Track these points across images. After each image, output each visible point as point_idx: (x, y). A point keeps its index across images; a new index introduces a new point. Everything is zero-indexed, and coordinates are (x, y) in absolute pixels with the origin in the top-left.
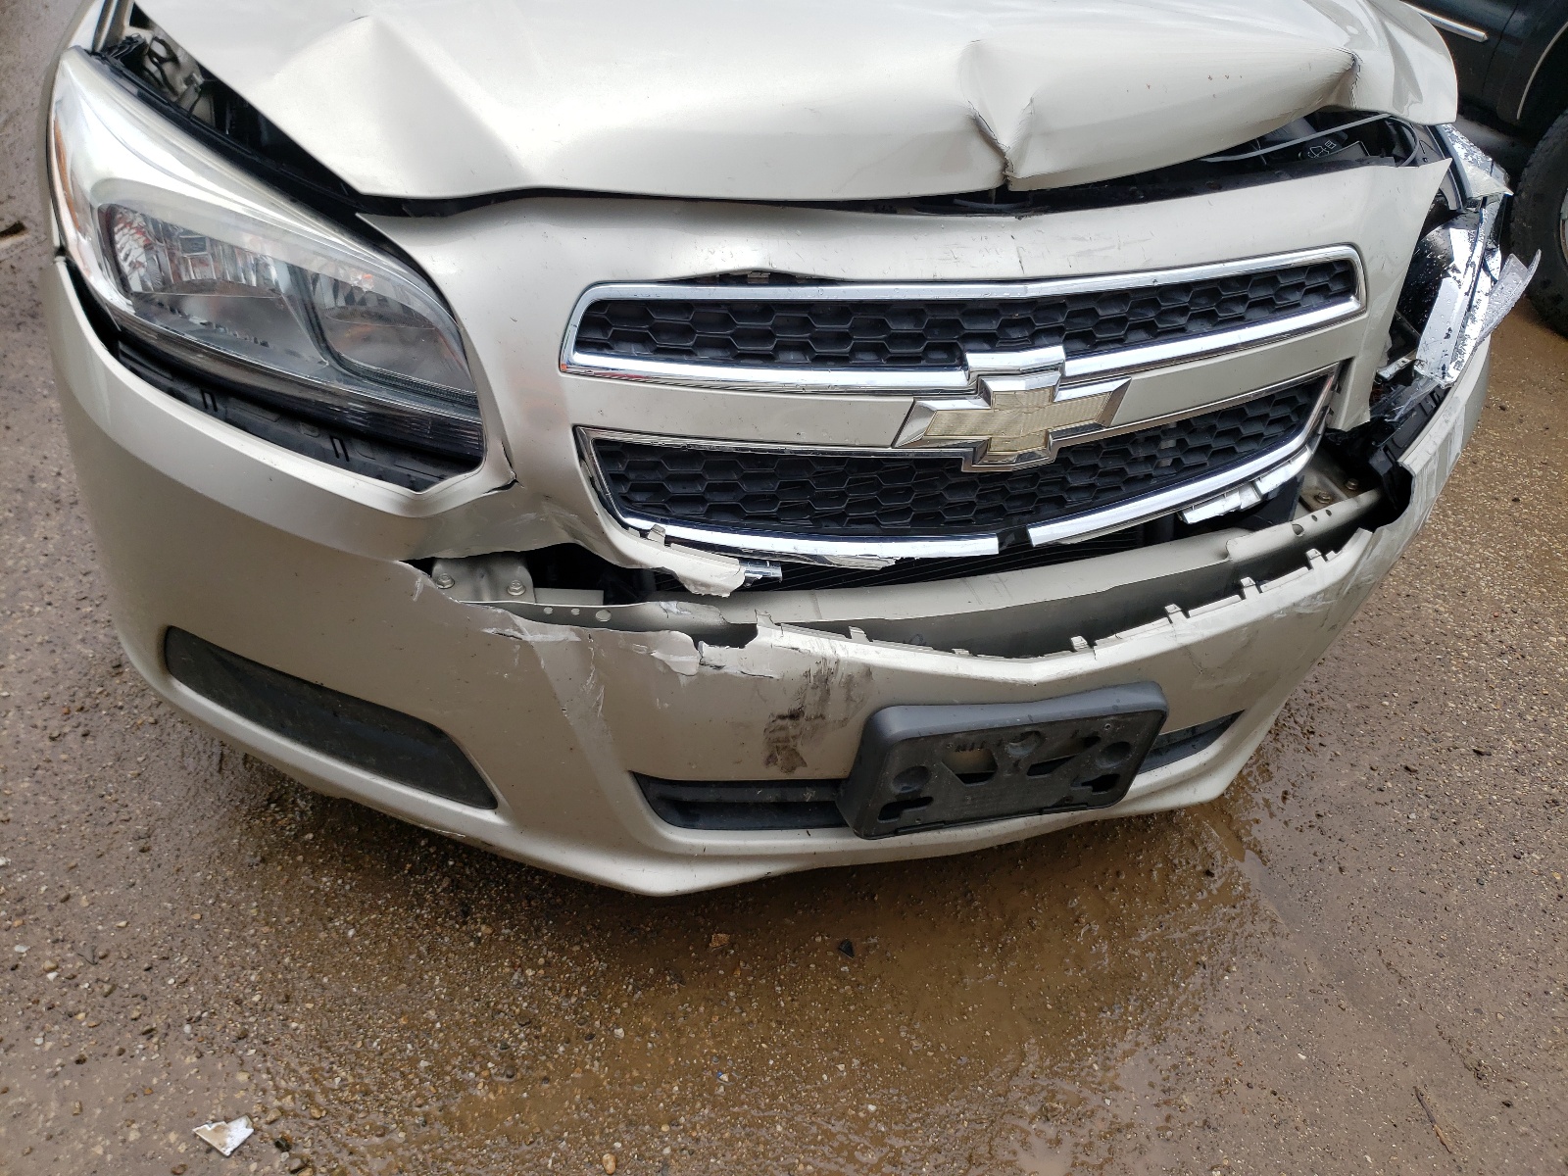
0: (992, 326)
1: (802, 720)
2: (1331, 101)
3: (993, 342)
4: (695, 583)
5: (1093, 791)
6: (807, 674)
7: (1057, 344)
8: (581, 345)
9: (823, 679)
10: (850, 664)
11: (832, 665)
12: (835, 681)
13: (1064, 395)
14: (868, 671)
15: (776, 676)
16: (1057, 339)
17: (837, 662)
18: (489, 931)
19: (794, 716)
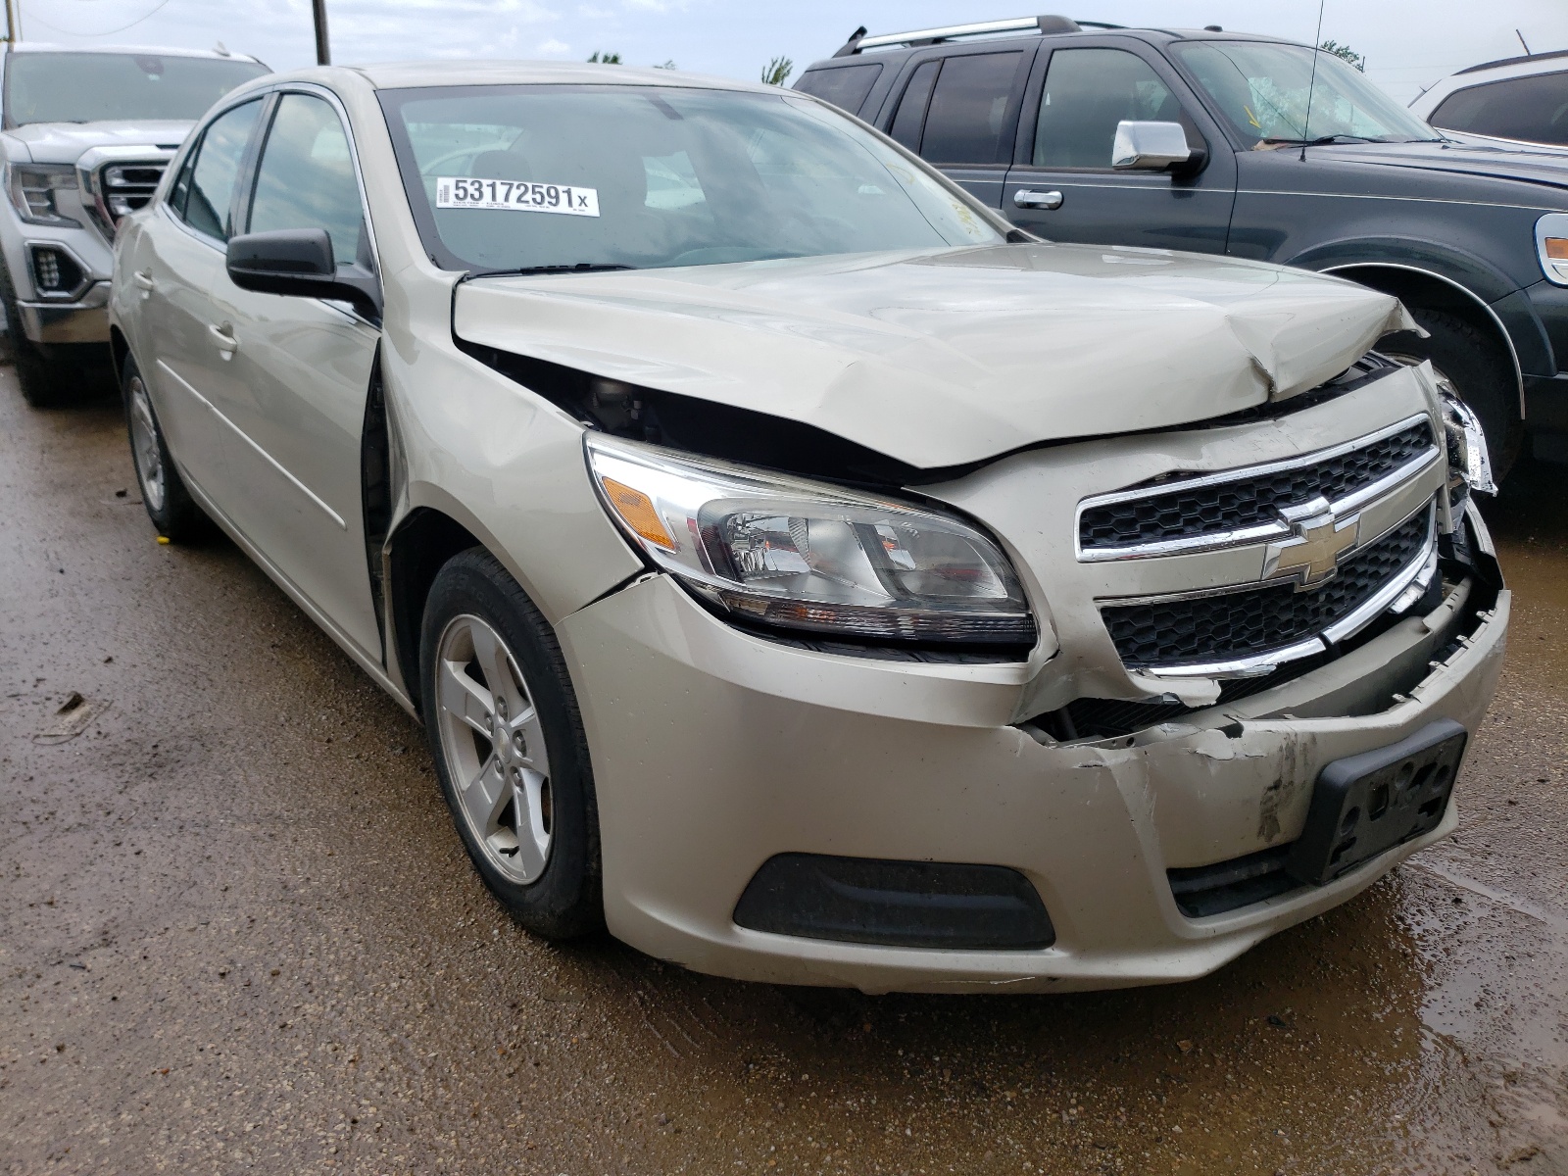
0: (1288, 490)
1: (1281, 789)
2: (1388, 328)
3: (1289, 500)
4: (1191, 699)
5: (1428, 816)
6: (1281, 749)
7: (1319, 496)
8: (1086, 543)
9: (1291, 751)
10: (1303, 734)
11: (1293, 738)
12: (1298, 749)
13: (1339, 527)
14: (1314, 737)
15: (1265, 755)
16: (1318, 493)
17: (1296, 735)
18: (1015, 1094)
19: (1276, 786)
